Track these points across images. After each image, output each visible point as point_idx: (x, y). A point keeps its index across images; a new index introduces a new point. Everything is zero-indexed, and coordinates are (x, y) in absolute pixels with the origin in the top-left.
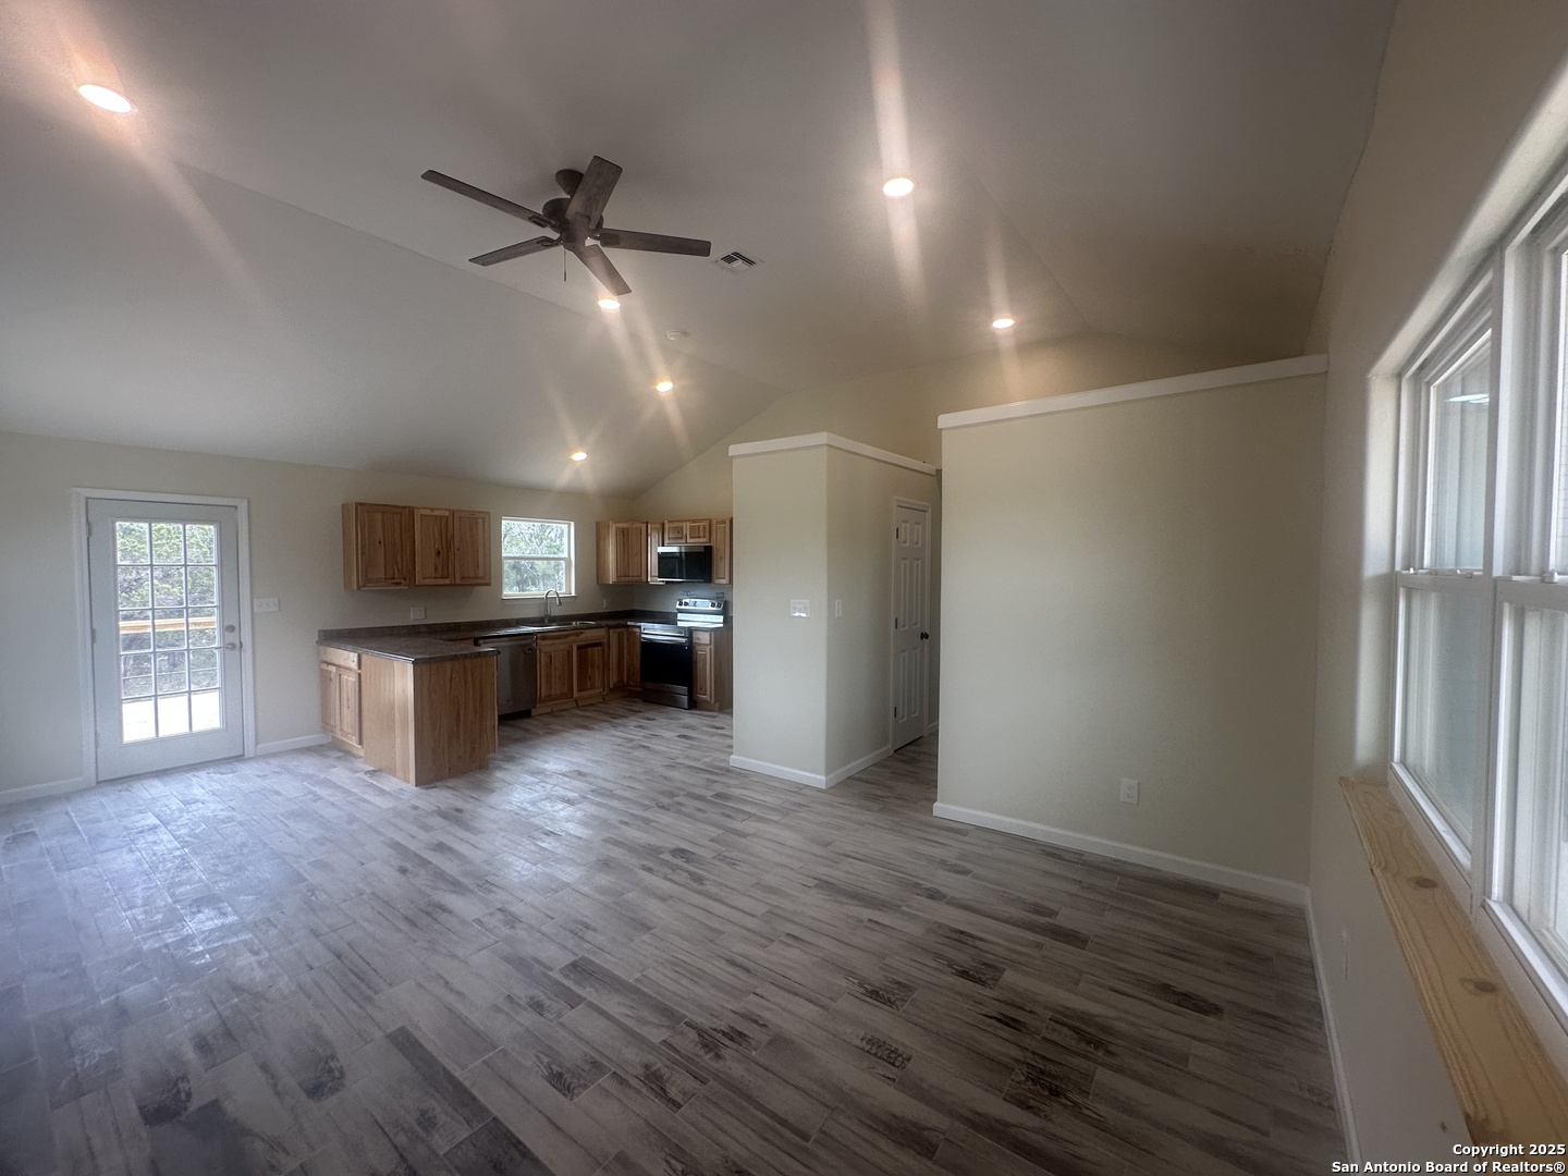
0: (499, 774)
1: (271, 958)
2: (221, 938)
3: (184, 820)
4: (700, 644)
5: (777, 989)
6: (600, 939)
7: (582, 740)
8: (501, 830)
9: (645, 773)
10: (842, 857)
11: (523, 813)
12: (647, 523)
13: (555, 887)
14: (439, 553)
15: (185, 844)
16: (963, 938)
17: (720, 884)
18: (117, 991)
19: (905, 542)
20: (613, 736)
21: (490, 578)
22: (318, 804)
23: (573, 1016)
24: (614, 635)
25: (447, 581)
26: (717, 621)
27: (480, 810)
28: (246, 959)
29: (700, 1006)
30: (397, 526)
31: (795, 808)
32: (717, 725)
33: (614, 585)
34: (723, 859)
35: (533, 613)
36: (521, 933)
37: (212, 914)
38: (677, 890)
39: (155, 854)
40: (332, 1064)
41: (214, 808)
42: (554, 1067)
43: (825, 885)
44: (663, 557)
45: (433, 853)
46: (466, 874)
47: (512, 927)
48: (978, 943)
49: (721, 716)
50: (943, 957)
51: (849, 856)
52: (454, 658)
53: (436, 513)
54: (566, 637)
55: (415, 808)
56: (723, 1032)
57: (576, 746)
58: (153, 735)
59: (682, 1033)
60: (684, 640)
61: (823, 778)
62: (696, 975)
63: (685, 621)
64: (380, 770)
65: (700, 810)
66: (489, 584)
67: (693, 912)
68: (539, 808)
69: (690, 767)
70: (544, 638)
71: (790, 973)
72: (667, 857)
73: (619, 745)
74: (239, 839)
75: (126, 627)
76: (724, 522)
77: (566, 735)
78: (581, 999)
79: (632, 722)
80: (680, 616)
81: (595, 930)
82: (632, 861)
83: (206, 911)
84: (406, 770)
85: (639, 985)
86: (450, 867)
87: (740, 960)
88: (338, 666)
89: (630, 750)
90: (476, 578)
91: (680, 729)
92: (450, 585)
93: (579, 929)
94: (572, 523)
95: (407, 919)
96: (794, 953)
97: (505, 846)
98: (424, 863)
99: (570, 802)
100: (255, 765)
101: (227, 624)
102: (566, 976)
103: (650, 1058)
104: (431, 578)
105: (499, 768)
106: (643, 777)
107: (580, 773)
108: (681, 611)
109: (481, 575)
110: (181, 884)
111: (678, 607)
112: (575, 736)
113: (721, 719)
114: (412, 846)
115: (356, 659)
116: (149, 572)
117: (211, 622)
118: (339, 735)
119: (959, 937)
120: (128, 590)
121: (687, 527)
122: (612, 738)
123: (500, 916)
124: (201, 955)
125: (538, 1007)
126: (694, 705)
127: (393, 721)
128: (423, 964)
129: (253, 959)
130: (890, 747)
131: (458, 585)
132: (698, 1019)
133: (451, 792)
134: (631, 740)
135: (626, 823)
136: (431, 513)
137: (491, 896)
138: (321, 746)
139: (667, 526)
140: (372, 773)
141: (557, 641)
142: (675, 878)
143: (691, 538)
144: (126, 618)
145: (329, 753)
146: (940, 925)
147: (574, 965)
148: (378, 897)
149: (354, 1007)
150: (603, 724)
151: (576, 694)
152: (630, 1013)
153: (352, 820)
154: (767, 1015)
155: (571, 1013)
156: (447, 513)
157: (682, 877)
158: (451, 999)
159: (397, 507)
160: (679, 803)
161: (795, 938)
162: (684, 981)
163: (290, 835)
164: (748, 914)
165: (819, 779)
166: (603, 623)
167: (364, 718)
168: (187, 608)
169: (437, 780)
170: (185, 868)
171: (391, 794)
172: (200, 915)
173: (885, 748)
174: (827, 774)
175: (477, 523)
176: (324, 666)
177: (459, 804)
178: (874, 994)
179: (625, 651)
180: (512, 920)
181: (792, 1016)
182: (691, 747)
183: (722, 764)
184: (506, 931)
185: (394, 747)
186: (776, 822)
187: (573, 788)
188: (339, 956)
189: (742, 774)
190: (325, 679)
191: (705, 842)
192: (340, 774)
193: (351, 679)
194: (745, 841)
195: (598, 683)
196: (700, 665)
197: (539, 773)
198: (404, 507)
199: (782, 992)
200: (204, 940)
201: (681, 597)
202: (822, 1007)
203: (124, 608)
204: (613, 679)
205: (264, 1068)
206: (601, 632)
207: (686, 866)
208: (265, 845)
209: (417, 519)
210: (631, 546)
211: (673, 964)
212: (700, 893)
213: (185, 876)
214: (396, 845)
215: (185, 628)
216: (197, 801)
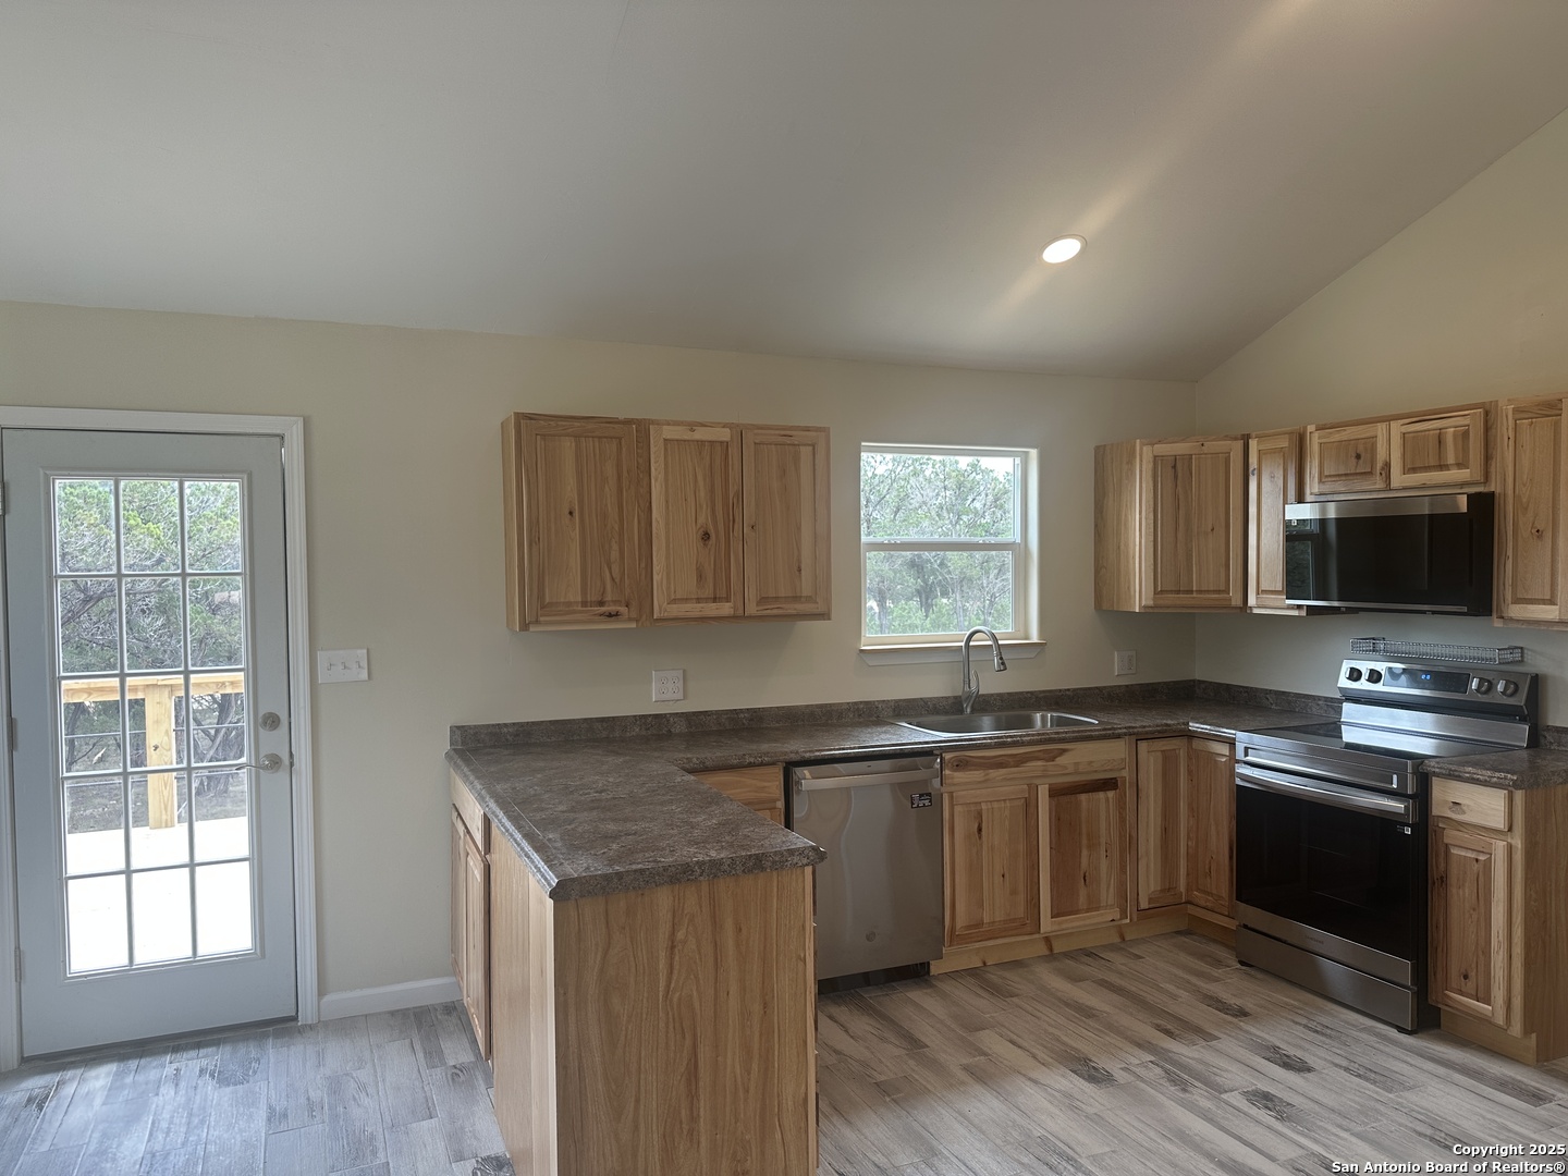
12: (1246, 439)
14: (706, 536)
21: (828, 601)
24: (1150, 756)
25: (726, 609)
30: (609, 469)
33: (1147, 614)
35: (934, 686)
44: (1297, 535)
53: (700, 434)
54: (1020, 761)
60: (1396, 806)
66: (824, 616)
70: (961, 765)
80: (1345, 713)
88: (466, 828)
90: (796, 598)
92: (734, 618)
94: (1034, 453)
101: (262, 712)
104: (686, 600)
108: (1354, 696)
109: (807, 592)
111: (1344, 682)
115: (481, 827)
121: (1389, 438)
126: (1427, 1018)
131: (750, 617)
136: (688, 436)
138: (449, 1010)
141: (995, 774)
143: (1410, 469)
151: (1047, 924)
156: (724, 435)
166: (1120, 721)
179: (1185, 810)
190: (454, 849)
195: (1108, 894)
198: (628, 422)
201: (1353, 654)
204: (1149, 882)
206: (1115, 750)
209: (656, 449)
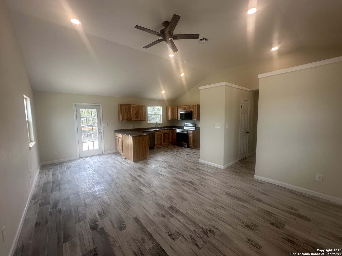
0: (149, 161)
1: (110, 197)
2: (101, 192)
3: (93, 166)
4: (190, 133)
5: (220, 220)
6: (175, 201)
7: (165, 154)
8: (151, 173)
9: (180, 162)
10: (231, 187)
11: (155, 170)
12: (177, 106)
13: (164, 188)
14: (136, 114)
15: (94, 171)
16: (270, 213)
17: (201, 191)
18: (85, 200)
19: (243, 109)
20: (172, 153)
22: (116, 165)
23: (172, 220)
24: (170, 131)
25: (137, 120)
26: (193, 128)
27: (147, 168)
28: (106, 197)
29: (202, 222)
30: (128, 108)
31: (216, 173)
32: (195, 152)
33: (170, 120)
34: (201, 185)
35: (154, 126)
36: (158, 198)
37: (99, 186)
38: (191, 191)
39: (89, 173)
40: (123, 223)
41: (98, 164)
42: (169, 232)
43: (228, 194)
44: (181, 114)
45: (138, 177)
46: (145, 183)
47: (156, 196)
48: (275, 216)
49: (195, 150)
50: (265, 218)
51: (232, 187)
52: (140, 136)
53: (135, 105)
54: (161, 131)
55: (134, 167)
56: (208, 230)
57: (164, 155)
58: (88, 149)
59: (198, 228)
60: (186, 133)
61: (223, 166)
62: (199, 214)
63: (186, 128)
64: (126, 158)
65: (193, 172)
66: (145, 120)
67: (196, 197)
68: (158, 169)
69: (190, 161)
70: (156, 132)
71: (223, 217)
72: (187, 183)
73: (173, 155)
74: (103, 171)
75: (83, 129)
76: (195, 106)
77: (162, 153)
78: (173, 216)
79: (175, 150)
80: (185, 127)
81: (174, 199)
82: (180, 183)
83: (98, 185)
84: (131, 159)
85: (186, 214)
86: (142, 181)
87: (209, 211)
88: (118, 137)
89: (176, 157)
90: (143, 119)
91: (186, 153)
93: (170, 198)
94: (161, 107)
95: (134, 191)
96: (223, 211)
97: (152, 177)
98: (137, 179)
99: (164, 168)
100: (104, 156)
101: (99, 129)
102: (169, 210)
103: (191, 234)
104: (134, 119)
105: (149, 159)
106: (180, 163)
107: (166, 162)
108: (185, 126)
109: (144, 118)
110: (94, 179)
111: (184, 125)
112: (163, 153)
113: (195, 151)
114: (134, 175)
115: (121, 136)
116: (86, 118)
117: (96, 128)
118: (119, 151)
119: (269, 213)
120: (83, 122)
121: (186, 107)
122: (171, 154)
123: (153, 193)
124: (98, 194)
125: (164, 216)
126: (188, 147)
127: (129, 149)
128: (139, 202)
129: (107, 197)
130: (239, 160)
131: (140, 120)
132: (202, 226)
133: (140, 164)
134: (176, 155)
135: (177, 174)
137: (150, 188)
138: (115, 153)
139: (182, 107)
140: (125, 159)
141: (159, 132)
142: (190, 188)
143: (188, 109)
144: (83, 127)
145: (117, 154)
146: (262, 209)
147: (170, 207)
148: (129, 186)
149: (126, 210)
150: (169, 151)
151: (163, 144)
152: (185, 221)
153: (122, 169)
154: (219, 227)
155: (171, 219)
156: (137, 106)
157: (192, 188)
158: (145, 211)
159: (128, 104)
160: (188, 170)
161: (223, 207)
162: (196, 215)
163: (112, 171)
164: (209, 199)
165: (222, 167)
166: (168, 128)
167: (123, 148)
168: (92, 125)
169: (137, 161)
170: (94, 176)
171: (129, 164)
172: (97, 186)
173: (237, 160)
174: (224, 165)
175: (143, 107)
176: (116, 137)
177: (142, 167)
178: (247, 226)
179: (173, 135)
180: (156, 194)
181: (226, 229)
182: (189, 157)
183: (197, 161)
184: (155, 197)
185: (129, 154)
186: (212, 176)
187: (165, 165)
188: (122, 198)
189: (202, 164)
190: (116, 140)
191: (196, 180)
192: (119, 158)
193: (120, 140)
194: (205, 181)
195: (167, 141)
196: (190, 138)
197: (157, 161)
199: (222, 222)
200: (98, 191)
201: (185, 123)
202: (233, 227)
203: (82, 125)
204: (171, 141)
205: (111, 221)
206: (168, 131)
207: (192, 185)
208: (107, 173)
209: (131, 107)
210: (174, 112)
211: (193, 210)
212: (196, 192)
213: (94, 178)
214: (131, 175)
215: (92, 129)
216: (96, 163)
